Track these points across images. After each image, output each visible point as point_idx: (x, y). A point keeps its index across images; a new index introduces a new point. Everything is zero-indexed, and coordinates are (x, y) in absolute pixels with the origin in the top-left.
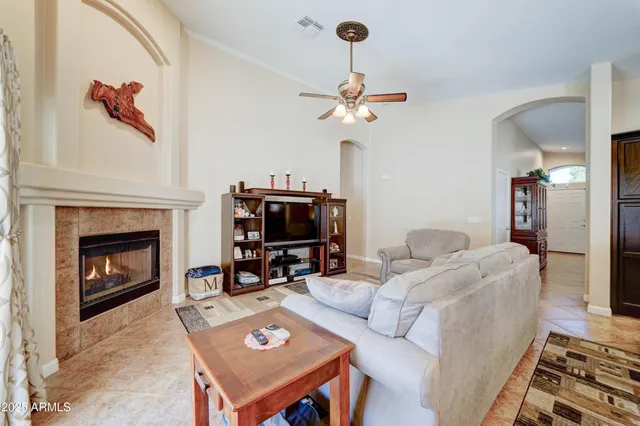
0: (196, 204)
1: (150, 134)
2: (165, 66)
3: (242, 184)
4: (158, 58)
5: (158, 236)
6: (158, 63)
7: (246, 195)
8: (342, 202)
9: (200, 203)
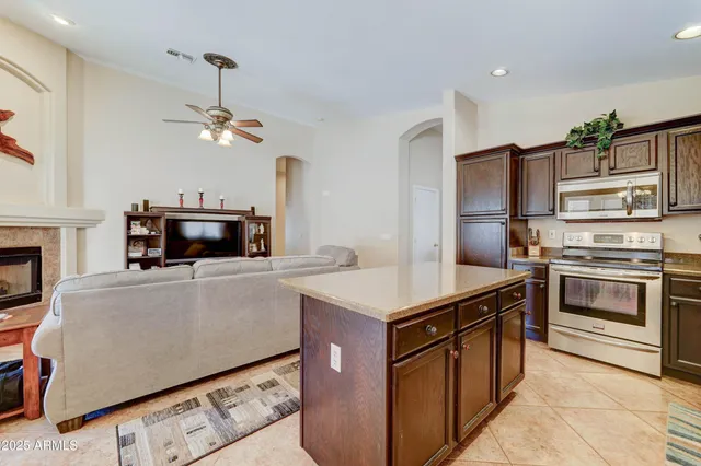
0: (95, 222)
1: (27, 157)
2: (46, 93)
3: (146, 203)
4: (35, 86)
5: (40, 251)
6: (39, 91)
7: (149, 214)
8: (266, 220)
9: (99, 221)
